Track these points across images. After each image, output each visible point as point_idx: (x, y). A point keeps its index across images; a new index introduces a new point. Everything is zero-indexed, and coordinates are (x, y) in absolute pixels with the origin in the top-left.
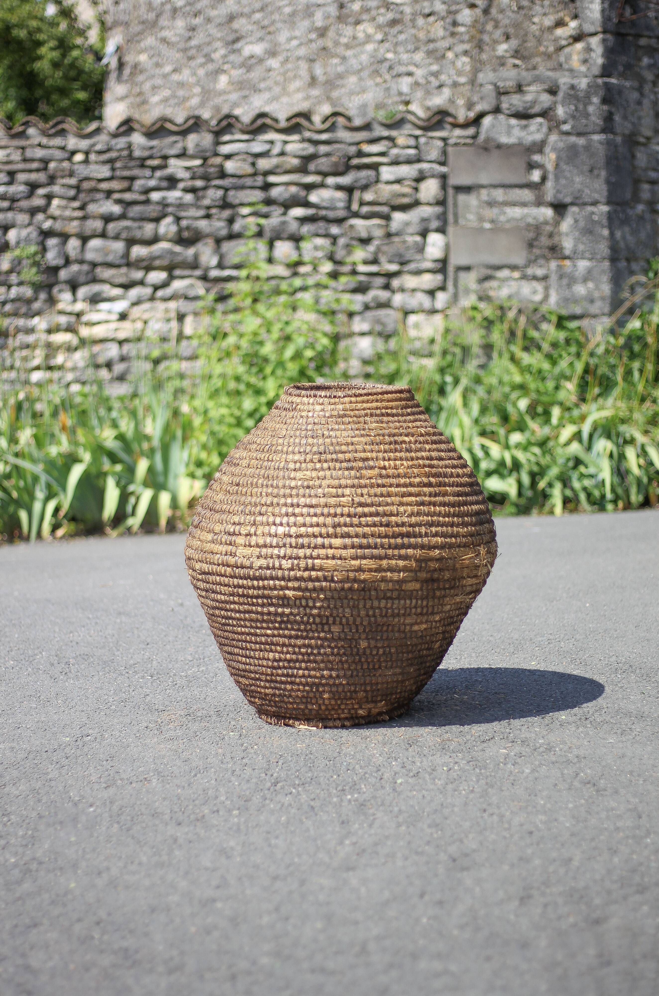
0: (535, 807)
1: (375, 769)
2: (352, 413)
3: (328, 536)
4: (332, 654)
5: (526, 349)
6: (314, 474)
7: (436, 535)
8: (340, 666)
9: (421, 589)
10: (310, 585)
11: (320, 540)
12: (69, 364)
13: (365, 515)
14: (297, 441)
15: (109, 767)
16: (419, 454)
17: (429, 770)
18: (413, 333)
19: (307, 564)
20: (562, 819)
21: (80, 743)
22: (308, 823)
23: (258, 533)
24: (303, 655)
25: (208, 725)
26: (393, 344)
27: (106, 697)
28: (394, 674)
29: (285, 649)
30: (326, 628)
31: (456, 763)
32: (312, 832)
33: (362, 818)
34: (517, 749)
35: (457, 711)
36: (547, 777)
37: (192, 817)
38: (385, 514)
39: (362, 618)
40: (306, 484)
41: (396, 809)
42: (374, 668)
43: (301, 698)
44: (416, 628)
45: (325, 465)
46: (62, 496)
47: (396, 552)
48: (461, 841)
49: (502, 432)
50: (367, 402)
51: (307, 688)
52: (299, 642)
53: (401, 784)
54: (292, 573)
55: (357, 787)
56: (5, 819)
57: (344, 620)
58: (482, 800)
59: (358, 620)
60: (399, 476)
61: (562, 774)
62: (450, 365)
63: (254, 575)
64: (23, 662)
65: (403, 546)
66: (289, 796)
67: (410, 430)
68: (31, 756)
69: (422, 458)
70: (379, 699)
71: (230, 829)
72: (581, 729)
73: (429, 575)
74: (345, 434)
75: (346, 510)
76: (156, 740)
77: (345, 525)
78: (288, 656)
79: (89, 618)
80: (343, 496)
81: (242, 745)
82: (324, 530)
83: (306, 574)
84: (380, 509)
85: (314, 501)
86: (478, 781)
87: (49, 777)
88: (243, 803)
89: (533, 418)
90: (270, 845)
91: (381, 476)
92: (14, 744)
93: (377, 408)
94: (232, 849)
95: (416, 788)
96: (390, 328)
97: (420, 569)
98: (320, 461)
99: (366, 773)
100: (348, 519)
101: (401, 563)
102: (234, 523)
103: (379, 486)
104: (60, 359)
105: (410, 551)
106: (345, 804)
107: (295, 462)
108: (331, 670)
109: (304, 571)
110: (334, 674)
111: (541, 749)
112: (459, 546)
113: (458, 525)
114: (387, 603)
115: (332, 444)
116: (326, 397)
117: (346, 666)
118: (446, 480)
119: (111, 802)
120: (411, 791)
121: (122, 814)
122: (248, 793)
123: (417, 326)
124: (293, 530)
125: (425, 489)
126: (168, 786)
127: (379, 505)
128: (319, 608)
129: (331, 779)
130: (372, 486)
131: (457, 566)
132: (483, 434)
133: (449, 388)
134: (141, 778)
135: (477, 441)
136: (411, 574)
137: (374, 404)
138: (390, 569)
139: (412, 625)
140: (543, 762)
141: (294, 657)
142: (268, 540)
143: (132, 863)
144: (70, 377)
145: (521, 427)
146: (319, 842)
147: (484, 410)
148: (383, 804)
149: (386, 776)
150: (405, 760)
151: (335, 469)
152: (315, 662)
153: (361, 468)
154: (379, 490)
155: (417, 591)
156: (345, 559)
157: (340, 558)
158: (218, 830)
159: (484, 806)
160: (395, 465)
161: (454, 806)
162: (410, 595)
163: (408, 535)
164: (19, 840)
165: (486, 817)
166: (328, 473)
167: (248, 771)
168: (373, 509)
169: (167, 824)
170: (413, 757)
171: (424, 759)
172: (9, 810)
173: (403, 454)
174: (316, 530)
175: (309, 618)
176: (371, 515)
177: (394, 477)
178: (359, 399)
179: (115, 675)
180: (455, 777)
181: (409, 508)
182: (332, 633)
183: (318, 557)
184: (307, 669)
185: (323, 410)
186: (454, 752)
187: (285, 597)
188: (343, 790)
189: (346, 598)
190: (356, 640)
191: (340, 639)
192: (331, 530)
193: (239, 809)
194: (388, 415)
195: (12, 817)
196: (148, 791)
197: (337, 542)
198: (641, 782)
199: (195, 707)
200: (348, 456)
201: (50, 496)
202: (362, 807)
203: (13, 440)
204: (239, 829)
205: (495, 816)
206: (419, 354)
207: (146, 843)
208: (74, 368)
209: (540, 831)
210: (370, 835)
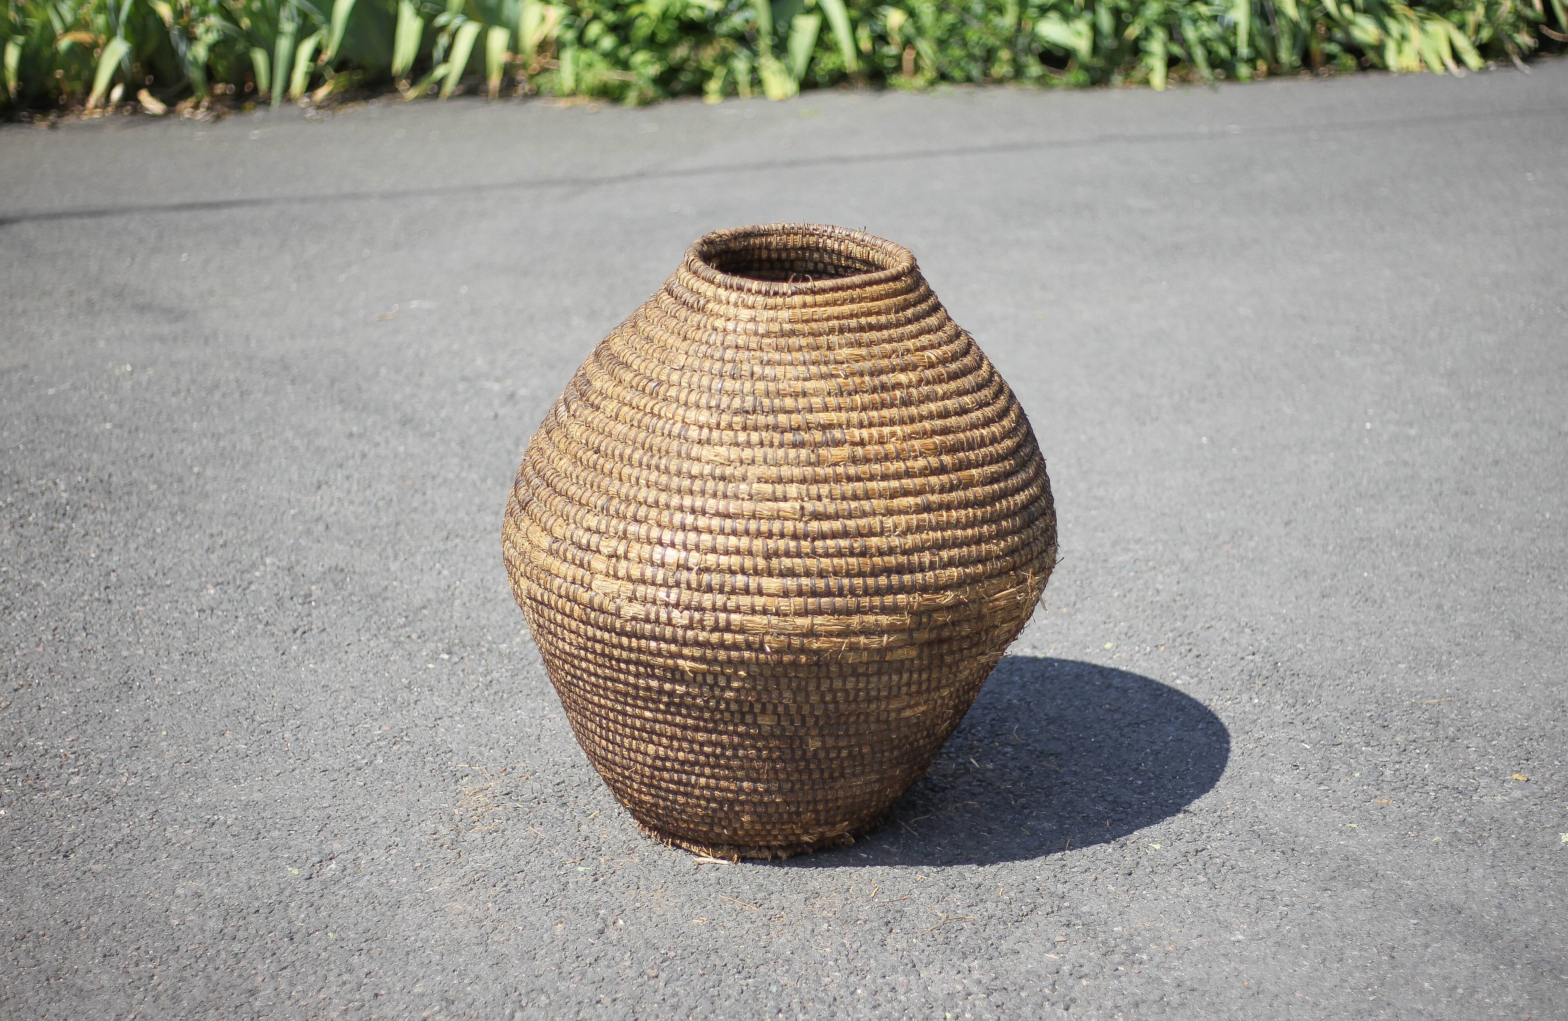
2: (806, 328)
3: (756, 572)
4: (759, 758)
6: (734, 453)
7: (951, 563)
8: (772, 775)
9: (920, 657)
10: (722, 655)
11: (740, 580)
13: (823, 536)
14: (705, 381)
16: (924, 409)
19: (717, 621)
21: (316, 885)
23: (630, 555)
24: (707, 756)
25: (540, 831)
27: (368, 722)
28: (867, 784)
29: (675, 744)
30: (749, 719)
34: (1076, 951)
38: (860, 534)
39: (812, 705)
40: (718, 472)
42: (832, 777)
43: (702, 817)
44: (908, 713)
45: (755, 437)
46: (324, 31)
47: (877, 601)
50: (835, 303)
51: (713, 805)
52: (701, 736)
54: (690, 634)
57: (780, 709)
59: (806, 709)
60: (887, 458)
63: (622, 628)
64: (231, 591)
65: (890, 590)
67: (909, 358)
68: (230, 928)
69: (931, 416)
70: (839, 819)
72: (1186, 890)
73: (934, 635)
74: (791, 371)
75: (789, 526)
76: (447, 881)
77: (787, 554)
78: (681, 755)
80: (785, 499)
81: (598, 912)
82: (748, 563)
83: (715, 637)
84: (851, 524)
85: (733, 507)
91: (854, 460)
93: (851, 316)
97: (919, 626)
98: (745, 428)
100: (792, 544)
101: (884, 620)
102: (589, 529)
103: (849, 479)
105: (902, 598)
107: (701, 427)
108: (754, 781)
109: (712, 631)
110: (761, 787)
111: (1118, 956)
112: (990, 577)
113: (988, 539)
114: (858, 682)
115: (767, 394)
116: (759, 292)
117: (782, 776)
118: (972, 455)
124: (694, 558)
125: (933, 480)
127: (850, 516)
128: (737, 690)
130: (837, 479)
131: (985, 610)
136: (901, 636)
137: (846, 309)
138: (866, 632)
139: (899, 711)
141: (691, 757)
142: (649, 572)
150: (880, 981)
151: (771, 445)
152: (728, 767)
153: (817, 445)
154: (848, 488)
155: (912, 660)
156: (786, 615)
157: (777, 614)
160: (881, 436)
162: (900, 667)
163: (900, 570)
166: (759, 453)
167: (606, 1002)
168: (837, 525)
170: (894, 970)
171: (913, 980)
173: (894, 412)
174: (735, 560)
175: (718, 703)
176: (834, 535)
177: (878, 460)
178: (819, 298)
179: (386, 646)
181: (903, 518)
182: (759, 727)
183: (737, 610)
184: (713, 776)
185: (753, 320)
186: (964, 956)
187: (675, 669)
189: (786, 675)
190: (800, 738)
191: (772, 735)
192: (761, 563)
194: (871, 327)
197: (772, 584)
199: (520, 768)
200: (796, 419)
201: (304, 31)
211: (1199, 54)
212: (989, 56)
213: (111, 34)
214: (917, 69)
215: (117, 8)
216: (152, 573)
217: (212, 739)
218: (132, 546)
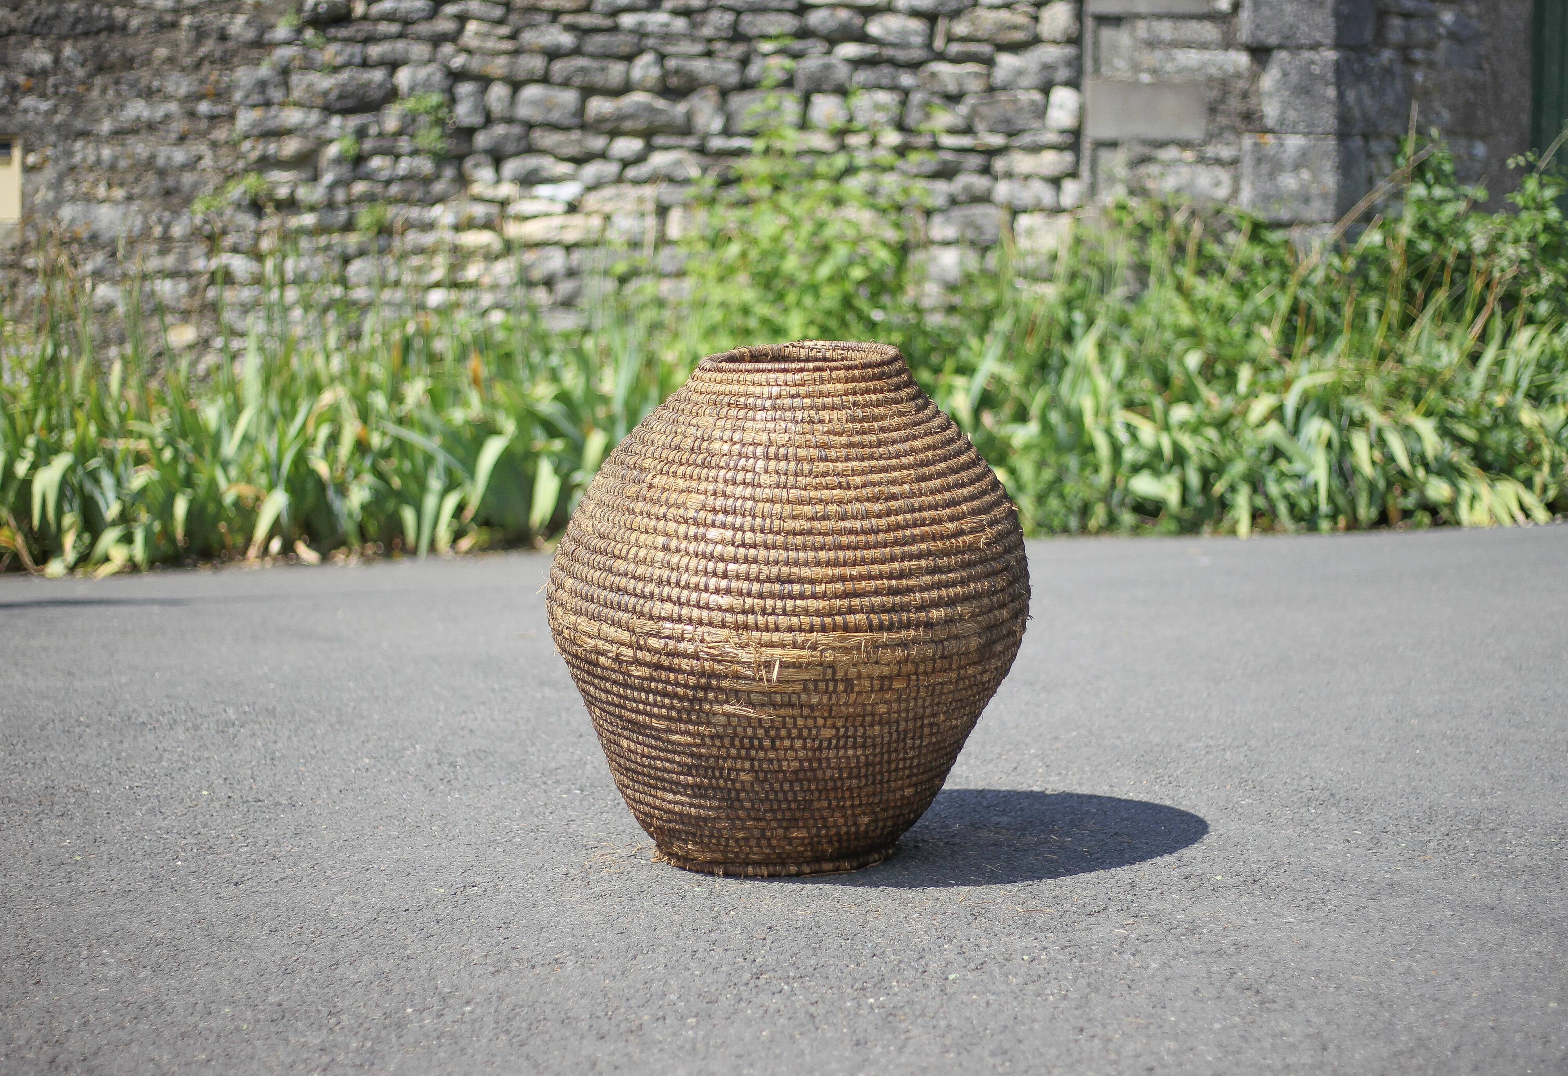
0: (1161, 1027)
1: (916, 956)
5: (1201, 273)
12: (487, 280)
15: (501, 939)
17: (1000, 959)
18: (1024, 243)
20: (1202, 1048)
21: (460, 898)
22: (804, 1043)
26: (992, 260)
27: (508, 822)
31: (1044, 949)
32: (808, 1058)
33: (889, 1036)
34: (1142, 929)
35: (1052, 861)
36: (1185, 977)
37: (624, 1026)
41: (943, 1023)
46: (468, 486)
49: (1158, 404)
53: (954, 982)
55: (885, 984)
56: (333, 1021)
58: (1078, 1013)
61: (1209, 972)
62: (1082, 295)
64: (385, 760)
66: (777, 996)
68: (382, 918)
71: (681, 1048)
72: (1244, 899)
76: (578, 896)
79: (493, 690)
81: (712, 909)
86: (1075, 980)
87: (408, 952)
88: (704, 1005)
89: (1208, 382)
92: (358, 897)
95: (977, 989)
96: (989, 236)
99: (901, 962)
104: (472, 272)
106: (864, 1011)
111: (1180, 930)
119: (499, 998)
120: (969, 993)
121: (514, 1018)
122: (713, 989)
123: (1030, 232)
126: (590, 974)
129: (846, 970)
132: (1130, 405)
133: (1078, 331)
134: (550, 959)
135: (1120, 417)
140: (1181, 952)
144: (487, 299)
145: (1189, 396)
147: (1132, 367)
148: (923, 1014)
149: (933, 967)
150: (965, 941)
158: (661, 1050)
159: (1082, 1023)
161: (1033, 1021)
165: (1083, 1042)
167: (719, 950)
169: (582, 1037)
170: (977, 936)
171: (995, 941)
172: (340, 1005)
179: (525, 787)
180: (1041, 972)
186: (1042, 931)
188: (863, 989)
193: (697, 1015)
195: (344, 1017)
196: (558, 981)
198: (1332, 990)
201: (451, 486)
202: (891, 1018)
203: (396, 397)
204: (694, 1049)
205: (1096, 1041)
206: (1032, 276)
207: (547, 1068)
208: (495, 287)
209: (1164, 1066)
210: (898, 1066)
211: (1282, 509)
212: (1085, 511)
213: (272, 486)
215: (278, 467)
216: (313, 752)
217: (367, 830)
218: (295, 740)
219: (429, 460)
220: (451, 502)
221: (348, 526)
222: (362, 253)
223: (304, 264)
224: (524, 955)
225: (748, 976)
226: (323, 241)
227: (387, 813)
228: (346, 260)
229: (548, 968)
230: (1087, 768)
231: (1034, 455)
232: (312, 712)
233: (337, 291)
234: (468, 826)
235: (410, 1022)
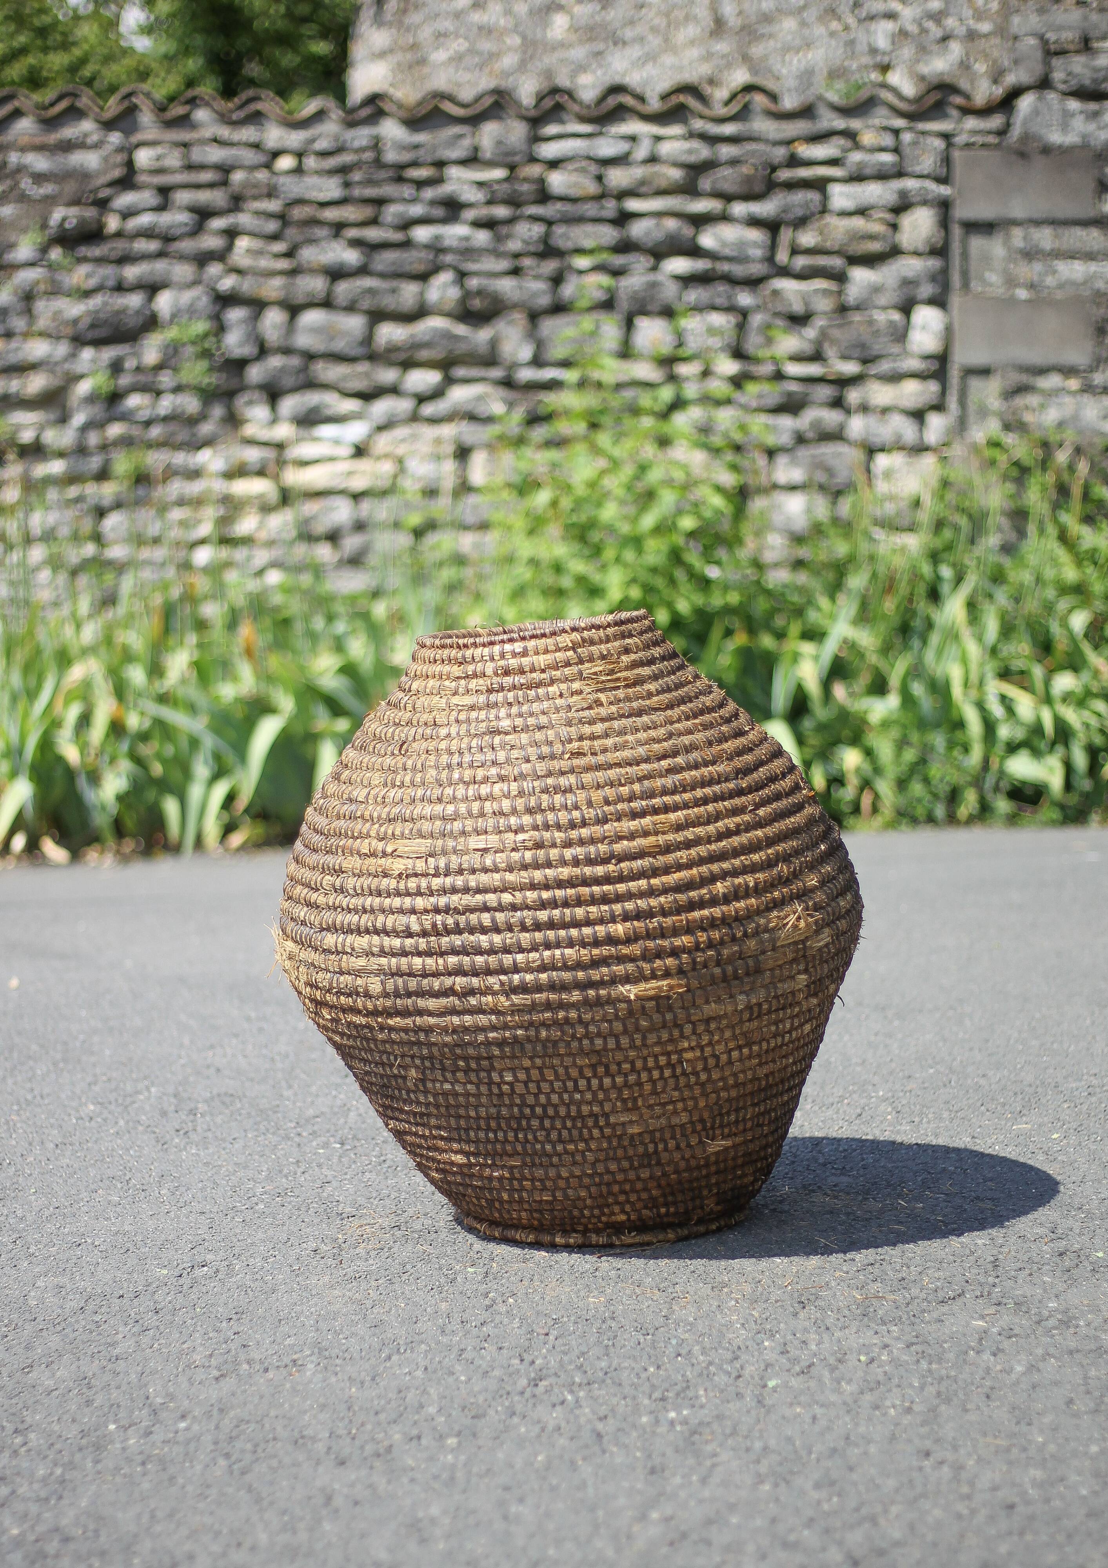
0: (1025, 1449)
1: (729, 1356)
5: (1088, 519)
12: (263, 535)
15: (230, 1333)
17: (832, 1360)
18: (882, 487)
20: (1074, 1478)
21: (186, 1281)
22: (586, 1470)
25: (430, 1249)
26: (845, 507)
27: (251, 1185)
31: (886, 1346)
32: (591, 1491)
33: (691, 1461)
34: (1005, 1320)
36: (1056, 1383)
37: (369, 1449)
41: (758, 1445)
46: (240, 774)
48: (873, 1520)
49: (1038, 672)
53: (774, 1389)
55: (690, 1393)
56: (18, 1440)
58: (923, 1430)
61: (1086, 1378)
62: (949, 547)
64: (112, 1107)
66: (558, 1408)
68: (91, 1307)
71: (436, 1477)
76: (327, 1279)
79: (248, 1019)
81: (486, 1295)
86: (922, 1388)
87: (116, 1352)
88: (468, 1421)
89: (1096, 647)
90: (505, 1518)
92: (63, 1280)
94: (433, 1521)
95: (802, 1399)
96: (841, 478)
99: (710, 1363)
104: (247, 525)
106: (662, 1429)
111: (1052, 1322)
119: (221, 1410)
120: (791, 1405)
121: (238, 1437)
122: (481, 1399)
123: (888, 474)
126: (333, 1379)
129: (644, 1375)
132: (1005, 674)
133: (945, 589)
134: (286, 1360)
135: (994, 687)
140: (1052, 1350)
143: (239, 1545)
144: (261, 557)
145: (1075, 663)
146: (600, 1513)
147: (1007, 630)
148: (734, 1433)
149: (749, 1370)
150: (790, 1337)
158: (412, 1480)
159: (928, 1444)
161: (869, 1442)
164: (36, 1486)
165: (928, 1470)
167: (490, 1348)
169: (318, 1463)
170: (806, 1330)
171: (826, 1337)
172: (28, 1420)
179: (274, 1139)
180: (881, 1378)
186: (884, 1323)
188: (663, 1399)
193: (459, 1434)
195: (32, 1436)
196: (294, 1390)
199: (411, 1212)
201: (219, 773)
202: (696, 1437)
203: (156, 670)
204: (452, 1479)
205: (946, 1469)
206: (891, 525)
207: (272, 1503)
208: (271, 543)
209: (1028, 1503)
210: (701, 1501)
212: (954, 797)
213: (13, 774)
214: (875, 810)
215: (20, 752)
216: (29, 1097)
217: (84, 1195)
218: (10, 1081)
219: (194, 743)
220: (220, 791)
221: (101, 821)
222: (118, 505)
223: (52, 518)
224: (256, 1355)
225: (523, 1382)
226: (73, 491)
227: (109, 1173)
228: (101, 513)
229: (284, 1372)
230: (946, 1115)
231: (895, 733)
232: (34, 1047)
233: (90, 549)
234: (203, 1189)
235: (112, 1442)
